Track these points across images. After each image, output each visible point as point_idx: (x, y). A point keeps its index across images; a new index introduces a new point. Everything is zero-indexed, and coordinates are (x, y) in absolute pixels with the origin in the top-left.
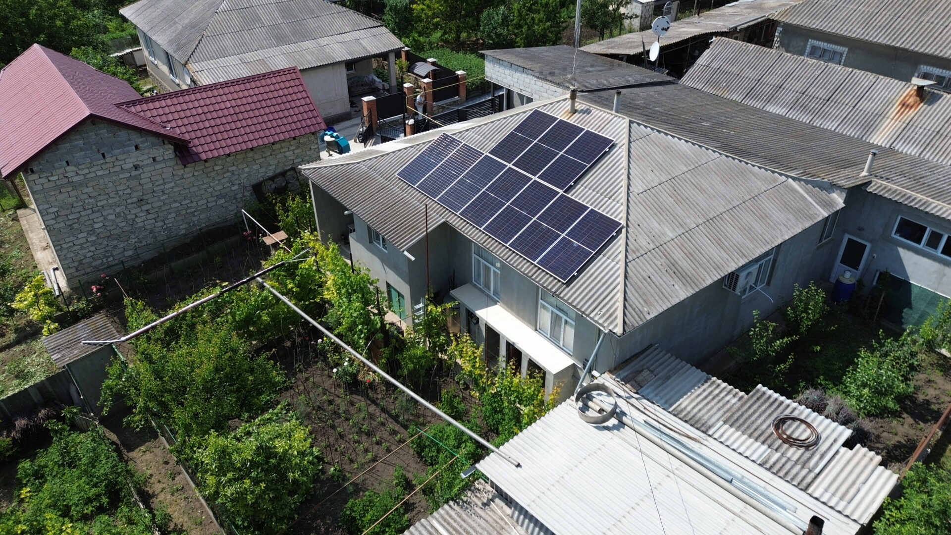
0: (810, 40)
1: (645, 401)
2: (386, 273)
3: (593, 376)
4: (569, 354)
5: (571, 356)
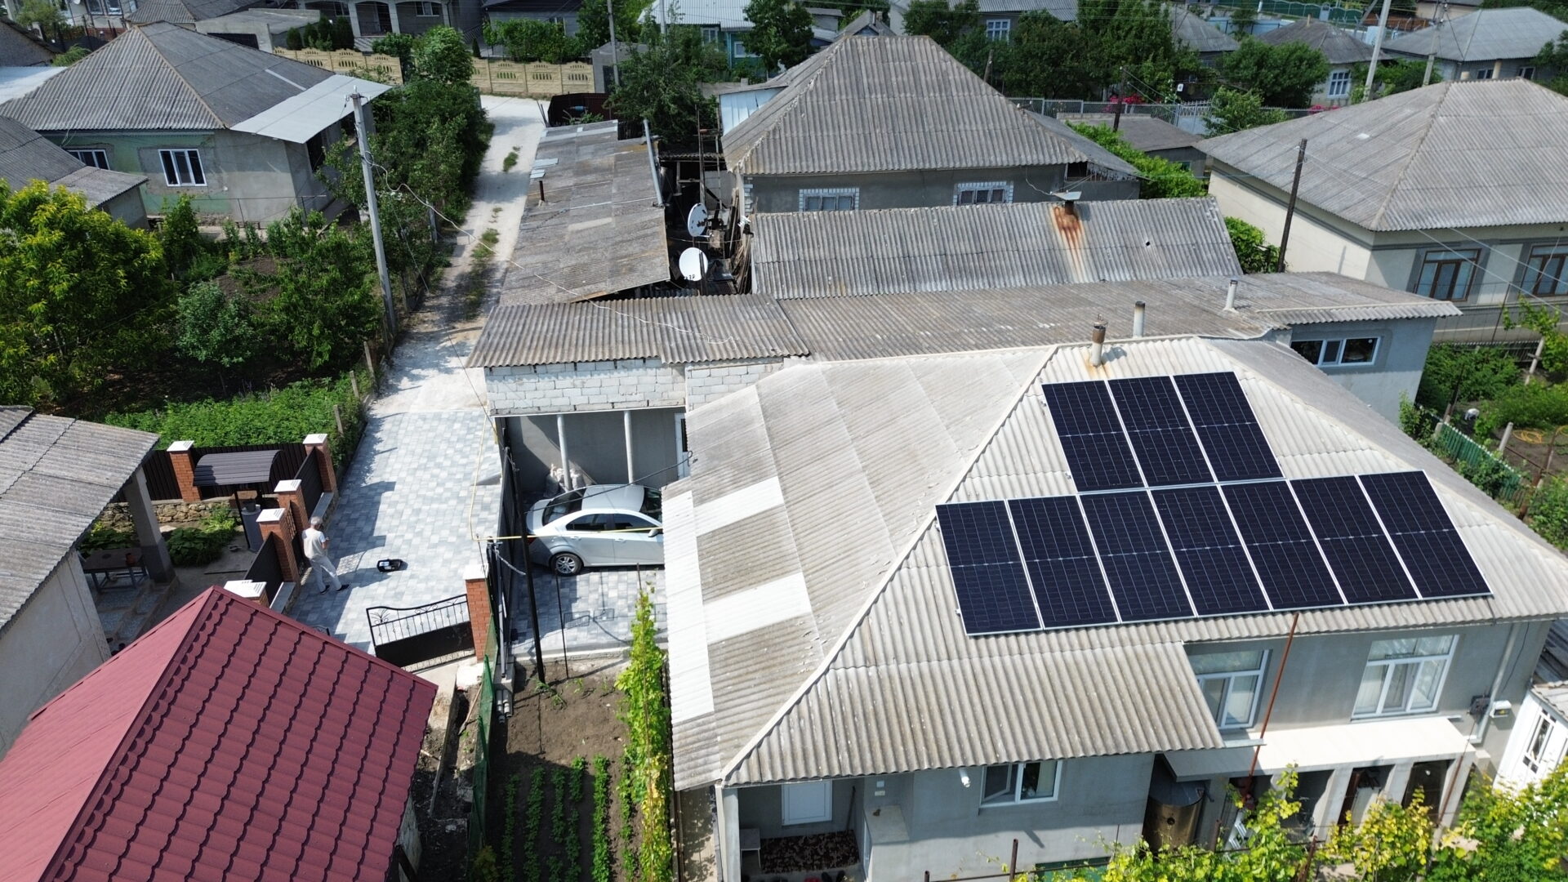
0: (801, 191)
2: (1042, 846)
3: (1497, 712)
4: (1428, 713)
5: (1436, 712)
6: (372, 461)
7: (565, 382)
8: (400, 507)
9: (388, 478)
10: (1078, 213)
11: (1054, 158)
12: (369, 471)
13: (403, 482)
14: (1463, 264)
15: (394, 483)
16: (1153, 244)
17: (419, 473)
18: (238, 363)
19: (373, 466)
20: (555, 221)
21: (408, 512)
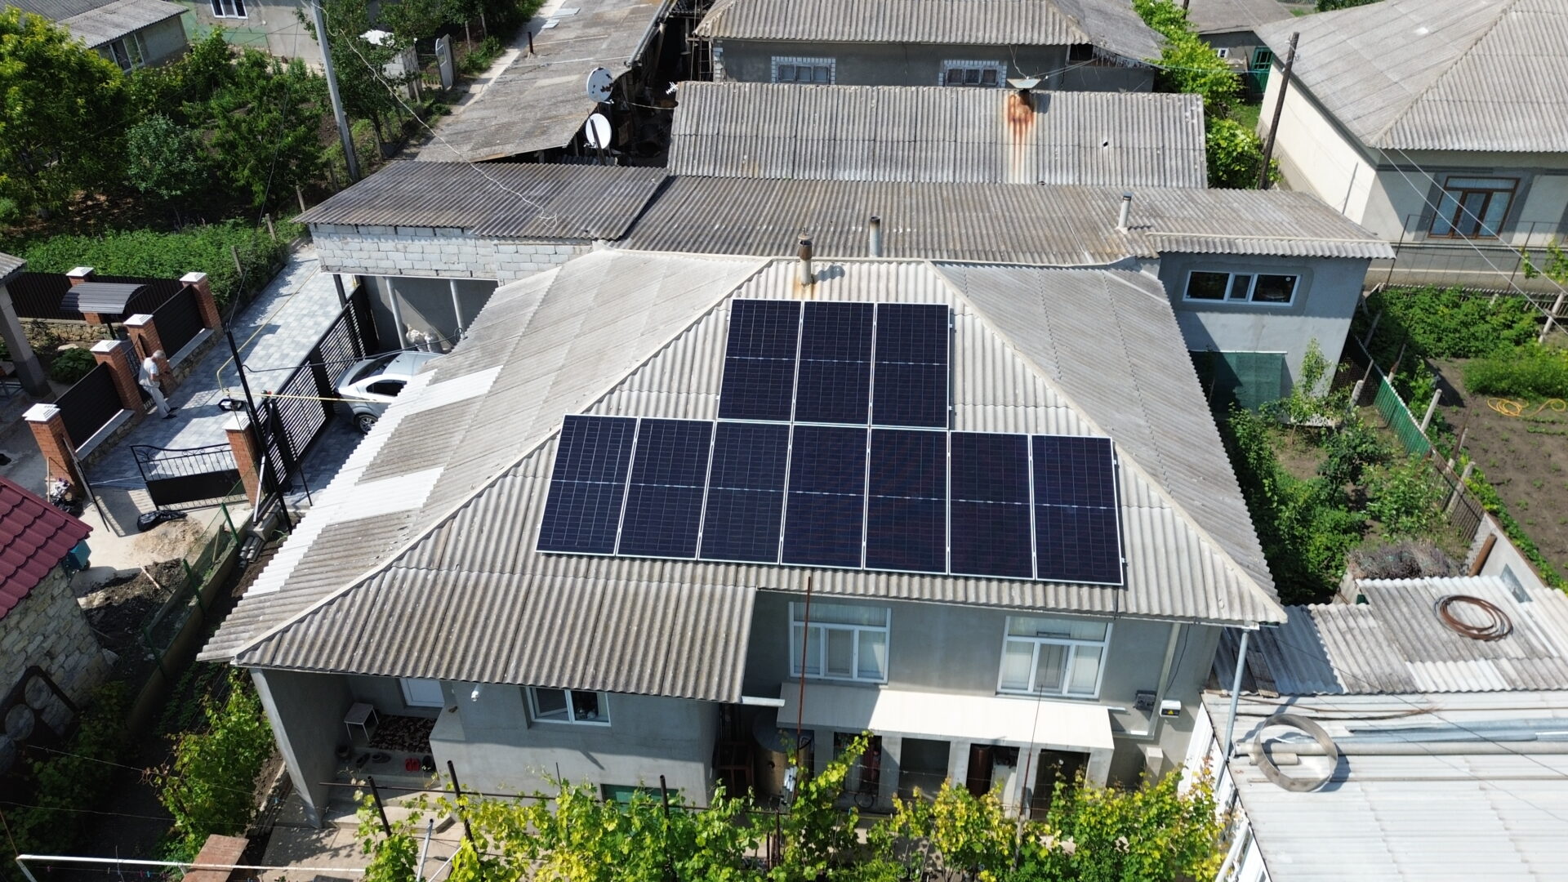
0: (773, 58)
1: (1301, 700)
2: (602, 768)
3: (1165, 711)
4: (1088, 699)
5: (1097, 700)
6: (271, 302)
7: (388, 245)
8: (272, 350)
9: (276, 321)
10: (1036, 103)
11: (1050, 38)
12: (263, 312)
13: (287, 325)
14: (1496, 195)
15: (278, 327)
16: (1111, 145)
17: (306, 319)
18: (176, 196)
19: (269, 308)
20: (531, 75)
21: (277, 355)
